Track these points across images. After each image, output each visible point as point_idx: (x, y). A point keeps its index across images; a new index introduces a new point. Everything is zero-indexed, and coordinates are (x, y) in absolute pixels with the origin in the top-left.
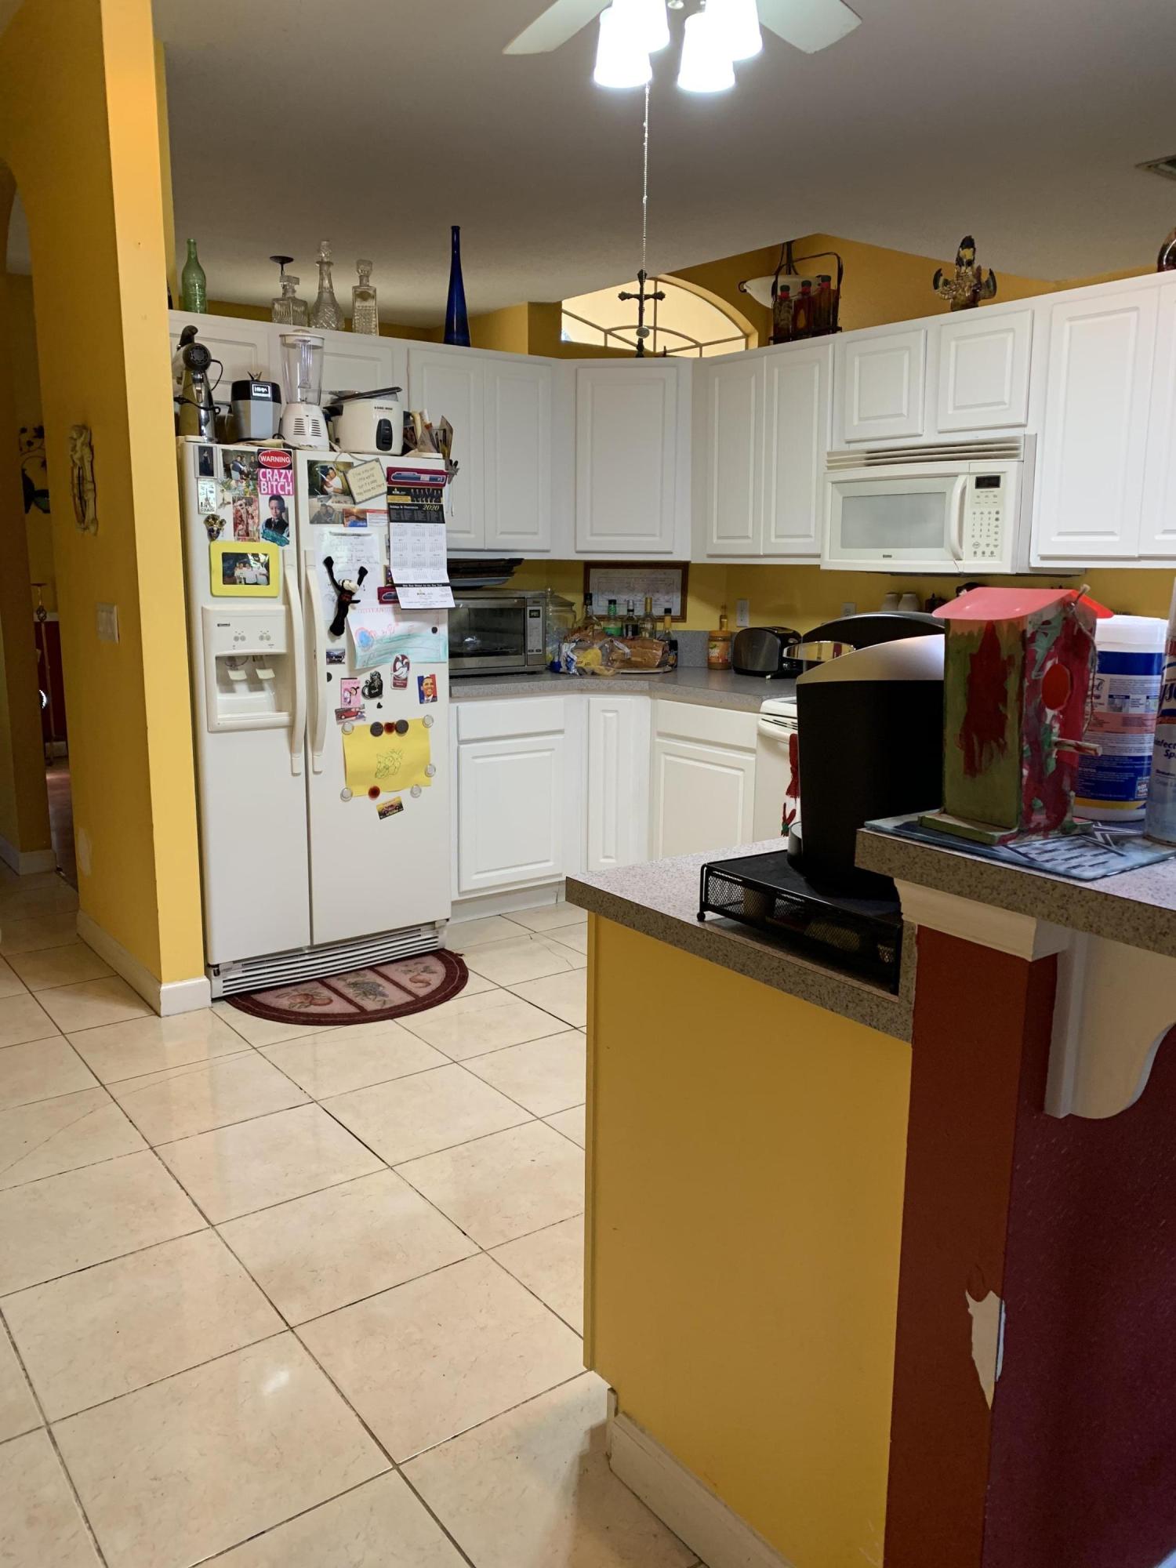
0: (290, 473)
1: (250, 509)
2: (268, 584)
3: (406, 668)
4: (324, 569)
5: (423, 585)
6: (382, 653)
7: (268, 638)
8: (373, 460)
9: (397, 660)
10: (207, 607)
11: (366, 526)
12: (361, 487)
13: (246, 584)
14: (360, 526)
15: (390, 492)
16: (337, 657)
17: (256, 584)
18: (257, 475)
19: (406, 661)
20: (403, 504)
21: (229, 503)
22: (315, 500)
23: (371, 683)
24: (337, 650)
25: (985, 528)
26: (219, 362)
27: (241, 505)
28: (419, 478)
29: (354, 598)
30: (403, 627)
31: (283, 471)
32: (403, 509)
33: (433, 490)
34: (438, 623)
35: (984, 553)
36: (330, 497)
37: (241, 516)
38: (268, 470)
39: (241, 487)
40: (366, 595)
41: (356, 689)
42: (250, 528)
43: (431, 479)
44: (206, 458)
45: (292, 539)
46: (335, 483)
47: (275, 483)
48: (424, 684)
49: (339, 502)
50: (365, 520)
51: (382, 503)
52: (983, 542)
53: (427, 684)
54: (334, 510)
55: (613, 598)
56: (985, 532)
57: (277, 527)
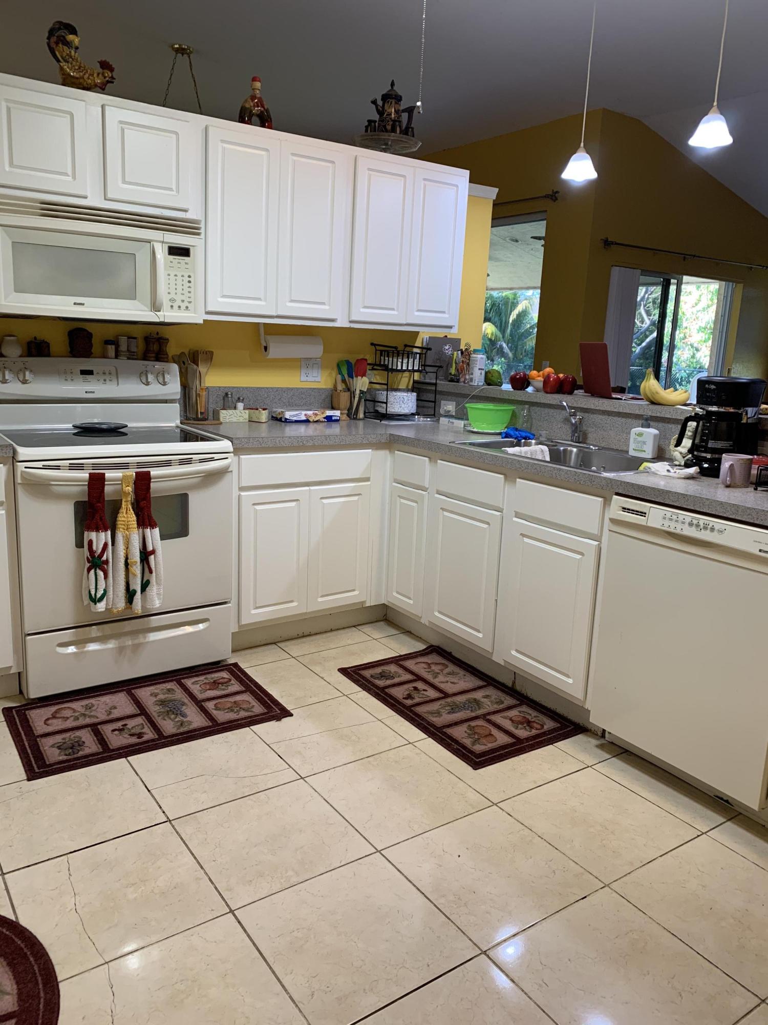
25: (179, 287)
35: (179, 307)
52: (179, 298)
56: (179, 291)
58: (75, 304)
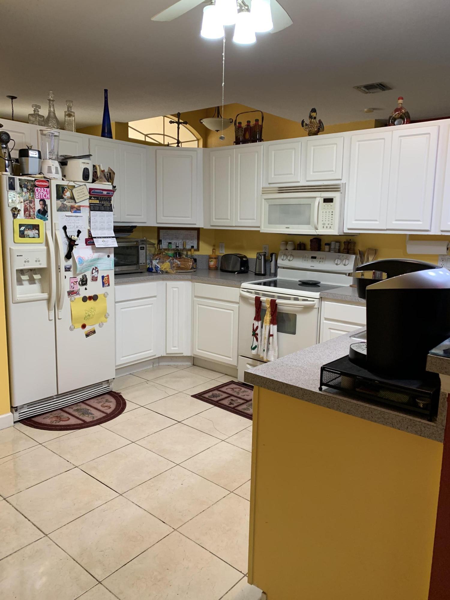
0: (48, 190)
1: (31, 205)
2: (39, 237)
3: (97, 273)
4: (63, 231)
5: (104, 237)
6: (88, 266)
7: (39, 261)
8: (83, 185)
9: (93, 269)
10: (12, 248)
11: (80, 213)
12: (78, 196)
13: (29, 237)
14: (78, 213)
15: (90, 198)
16: (68, 268)
17: (34, 237)
18: (34, 190)
19: (97, 269)
20: (96, 204)
21: (22, 202)
22: (59, 201)
23: (82, 279)
24: (68, 265)
25: (327, 217)
26: (13, 140)
27: (27, 203)
28: (102, 193)
29: (76, 243)
30: (96, 255)
31: (45, 189)
32: (96, 205)
33: (108, 198)
34: (110, 253)
35: (327, 227)
36: (66, 200)
37: (27, 208)
38: (39, 188)
39: (27, 195)
40: (81, 241)
41: (76, 282)
42: (31, 213)
43: (107, 193)
44: (12, 182)
45: (49, 218)
46: (68, 194)
47: (42, 194)
48: (104, 279)
49: (69, 202)
50: (80, 210)
51: (87, 203)
52: (327, 223)
53: (106, 279)
54: (67, 206)
55: (170, 242)
56: (327, 219)
57: (43, 213)
58: (286, 228)
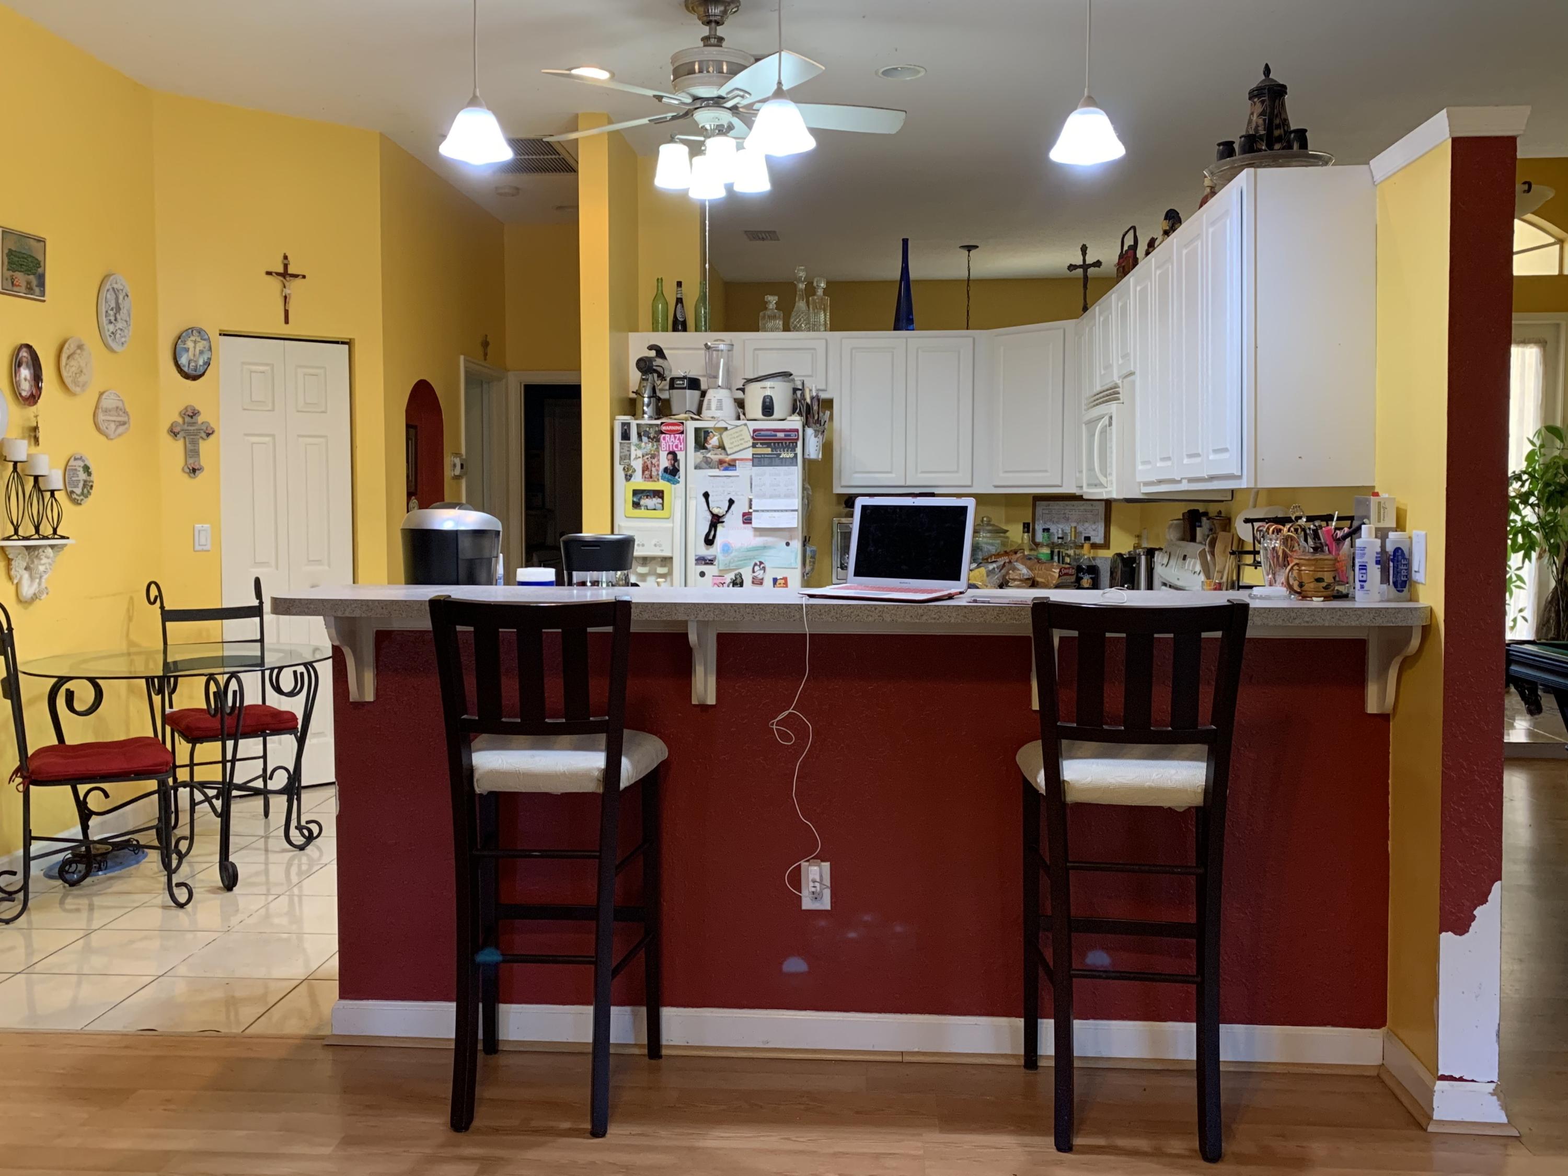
0: (682, 436)
1: (654, 461)
2: (663, 509)
3: (763, 571)
4: (703, 500)
6: (742, 559)
7: (660, 546)
8: (741, 425)
9: (756, 564)
10: (620, 524)
11: (736, 470)
13: (647, 509)
14: (731, 470)
15: (754, 446)
16: (710, 560)
18: (659, 439)
19: (762, 566)
21: (640, 457)
22: (698, 453)
24: (710, 556)
27: (648, 458)
28: (776, 436)
29: (721, 520)
30: (760, 541)
31: (677, 436)
32: (764, 457)
33: (789, 443)
34: (791, 539)
36: (710, 451)
37: (647, 466)
38: (667, 435)
39: (648, 446)
40: (733, 519)
42: (653, 473)
43: (785, 436)
44: (626, 430)
45: (682, 480)
46: (714, 441)
47: (671, 444)
50: (734, 466)
51: (748, 454)
54: (712, 460)
55: (1047, 527)
57: (672, 472)
